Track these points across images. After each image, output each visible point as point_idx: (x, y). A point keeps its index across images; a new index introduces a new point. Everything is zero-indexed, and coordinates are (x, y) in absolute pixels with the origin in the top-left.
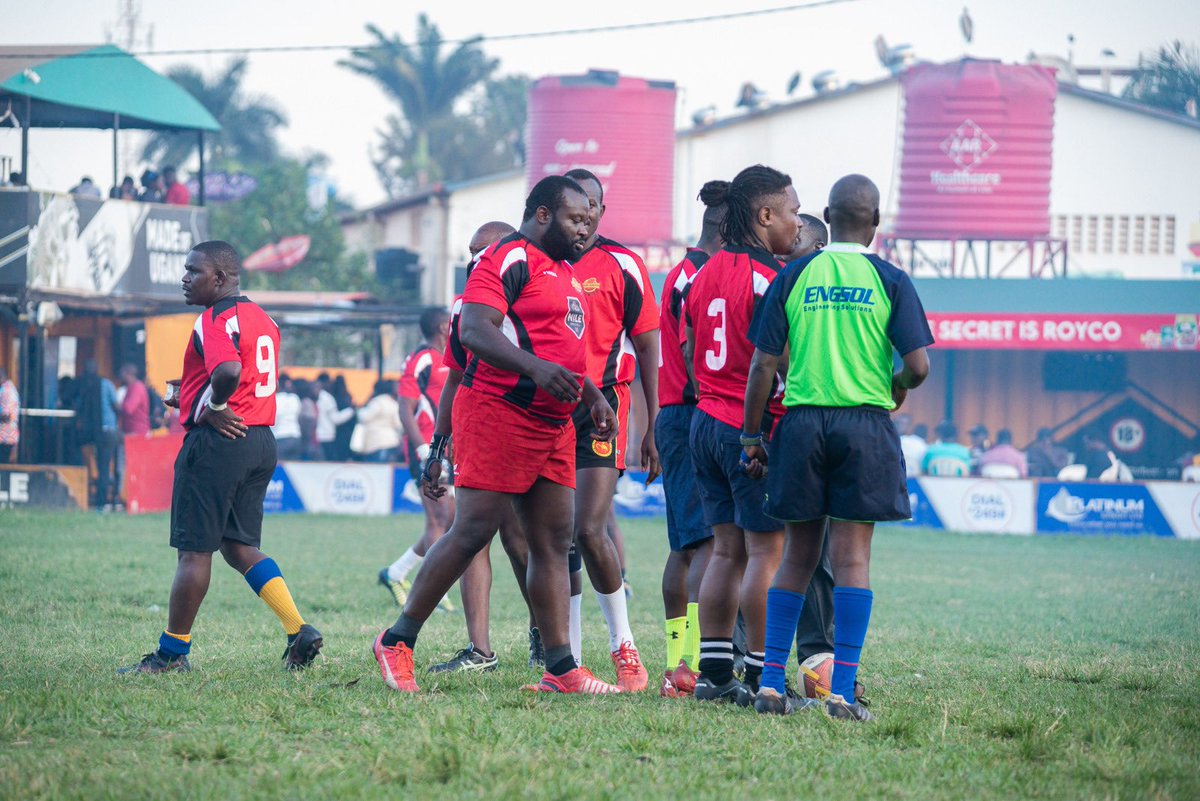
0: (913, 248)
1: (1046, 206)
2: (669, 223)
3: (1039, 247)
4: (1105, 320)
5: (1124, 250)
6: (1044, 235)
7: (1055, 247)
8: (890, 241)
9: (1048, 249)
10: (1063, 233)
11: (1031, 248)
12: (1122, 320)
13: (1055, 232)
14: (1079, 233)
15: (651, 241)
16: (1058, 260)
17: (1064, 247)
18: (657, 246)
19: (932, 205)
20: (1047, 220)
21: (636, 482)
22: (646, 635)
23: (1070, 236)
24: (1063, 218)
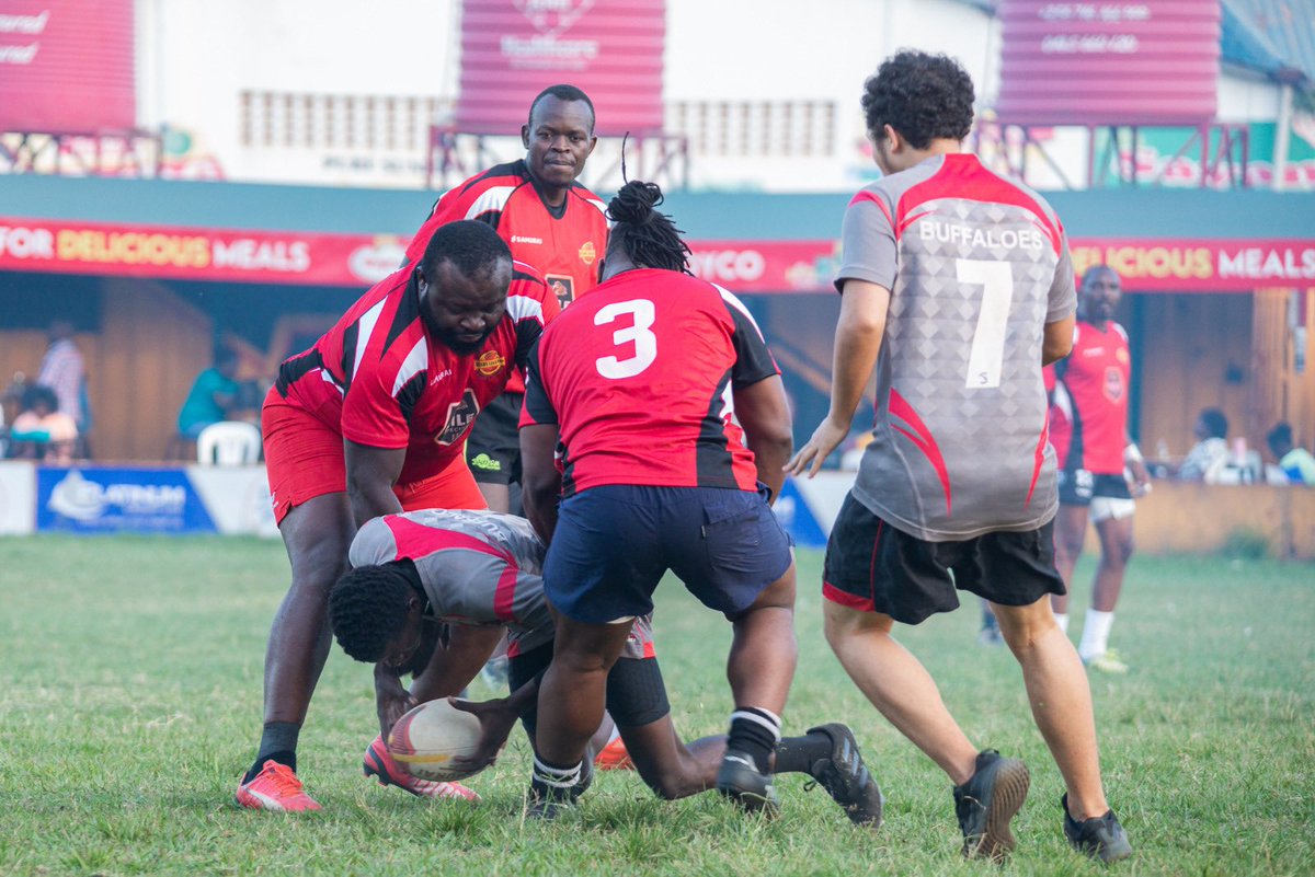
0: (480, 147)
1: (657, 89)
2: (131, 104)
3: (651, 147)
4: (739, 248)
5: (765, 148)
6: (656, 130)
7: (673, 146)
8: (448, 137)
9: (663, 150)
10: (683, 124)
11: (639, 147)
12: (765, 250)
13: (671, 125)
14: (703, 125)
15: (105, 130)
16: (677, 165)
17: (684, 148)
18: (113, 136)
19: (504, 86)
20: (658, 108)
21: (90, 483)
22: (103, 704)
23: (692, 131)
24: (683, 107)
